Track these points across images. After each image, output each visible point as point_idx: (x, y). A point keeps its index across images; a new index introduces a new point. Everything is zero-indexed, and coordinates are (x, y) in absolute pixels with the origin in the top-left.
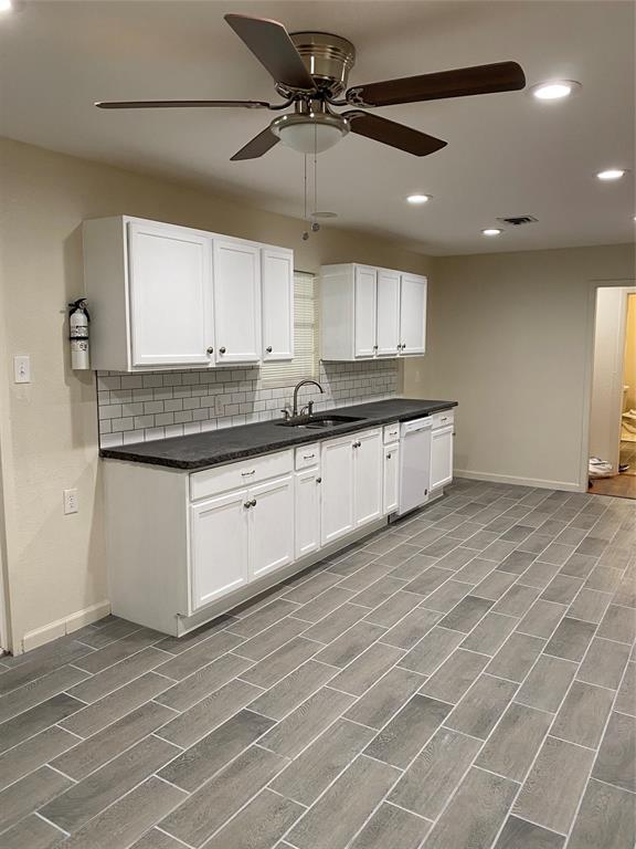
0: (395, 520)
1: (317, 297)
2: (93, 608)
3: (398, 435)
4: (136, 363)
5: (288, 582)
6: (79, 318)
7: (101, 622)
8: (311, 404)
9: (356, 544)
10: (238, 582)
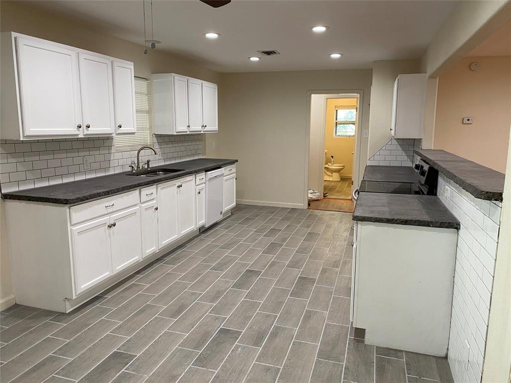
0: (203, 230)
1: (149, 93)
3: (204, 180)
4: (27, 133)
5: (138, 272)
7: (8, 310)
8: (148, 162)
9: (180, 247)
10: (106, 275)
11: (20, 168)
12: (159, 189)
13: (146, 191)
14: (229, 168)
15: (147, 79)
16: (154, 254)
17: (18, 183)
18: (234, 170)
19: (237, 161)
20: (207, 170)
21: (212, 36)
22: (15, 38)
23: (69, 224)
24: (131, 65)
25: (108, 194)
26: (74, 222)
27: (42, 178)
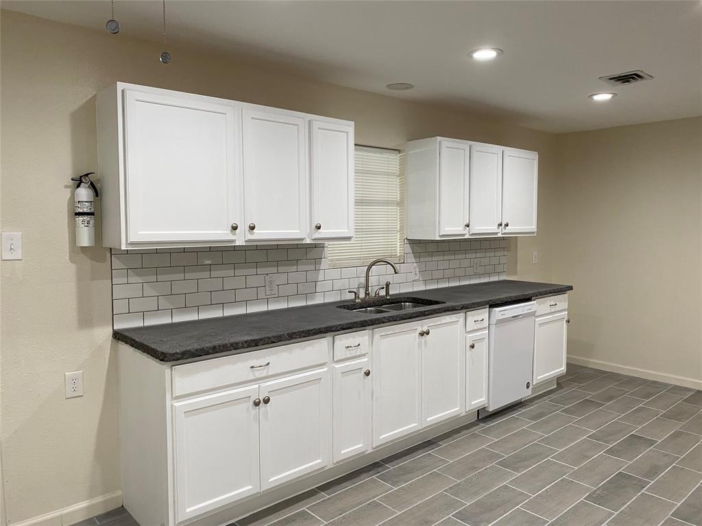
0: (484, 416)
1: (402, 174)
2: (99, 499)
3: (486, 323)
4: (131, 239)
5: (325, 488)
6: (84, 193)
7: (108, 514)
8: (388, 285)
9: (429, 444)
10: (245, 490)
11: (149, 291)
12: (377, 337)
13: (345, 340)
14: (550, 300)
15: (399, 151)
16: (361, 456)
17: (143, 314)
18: (565, 305)
19: (571, 288)
20: (493, 305)
21: (485, 55)
22: (123, 91)
23: (168, 396)
24: (349, 127)
25: (254, 344)
26: (177, 393)
27: (185, 308)
